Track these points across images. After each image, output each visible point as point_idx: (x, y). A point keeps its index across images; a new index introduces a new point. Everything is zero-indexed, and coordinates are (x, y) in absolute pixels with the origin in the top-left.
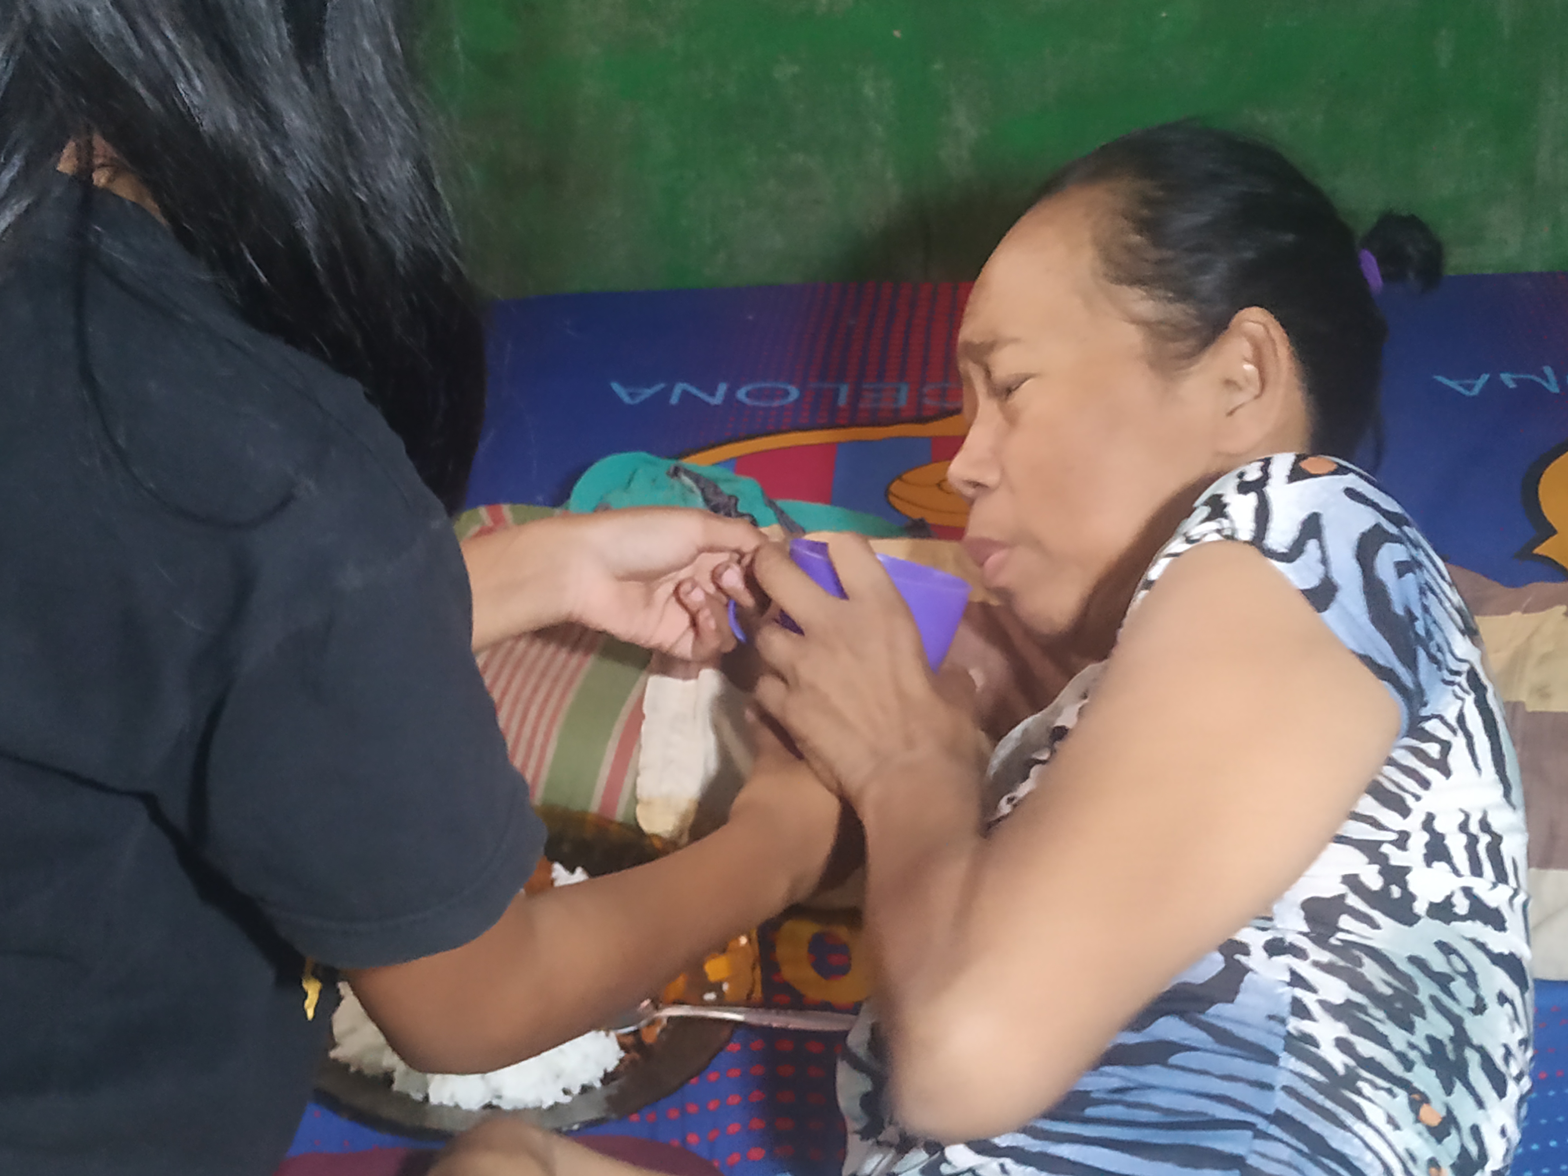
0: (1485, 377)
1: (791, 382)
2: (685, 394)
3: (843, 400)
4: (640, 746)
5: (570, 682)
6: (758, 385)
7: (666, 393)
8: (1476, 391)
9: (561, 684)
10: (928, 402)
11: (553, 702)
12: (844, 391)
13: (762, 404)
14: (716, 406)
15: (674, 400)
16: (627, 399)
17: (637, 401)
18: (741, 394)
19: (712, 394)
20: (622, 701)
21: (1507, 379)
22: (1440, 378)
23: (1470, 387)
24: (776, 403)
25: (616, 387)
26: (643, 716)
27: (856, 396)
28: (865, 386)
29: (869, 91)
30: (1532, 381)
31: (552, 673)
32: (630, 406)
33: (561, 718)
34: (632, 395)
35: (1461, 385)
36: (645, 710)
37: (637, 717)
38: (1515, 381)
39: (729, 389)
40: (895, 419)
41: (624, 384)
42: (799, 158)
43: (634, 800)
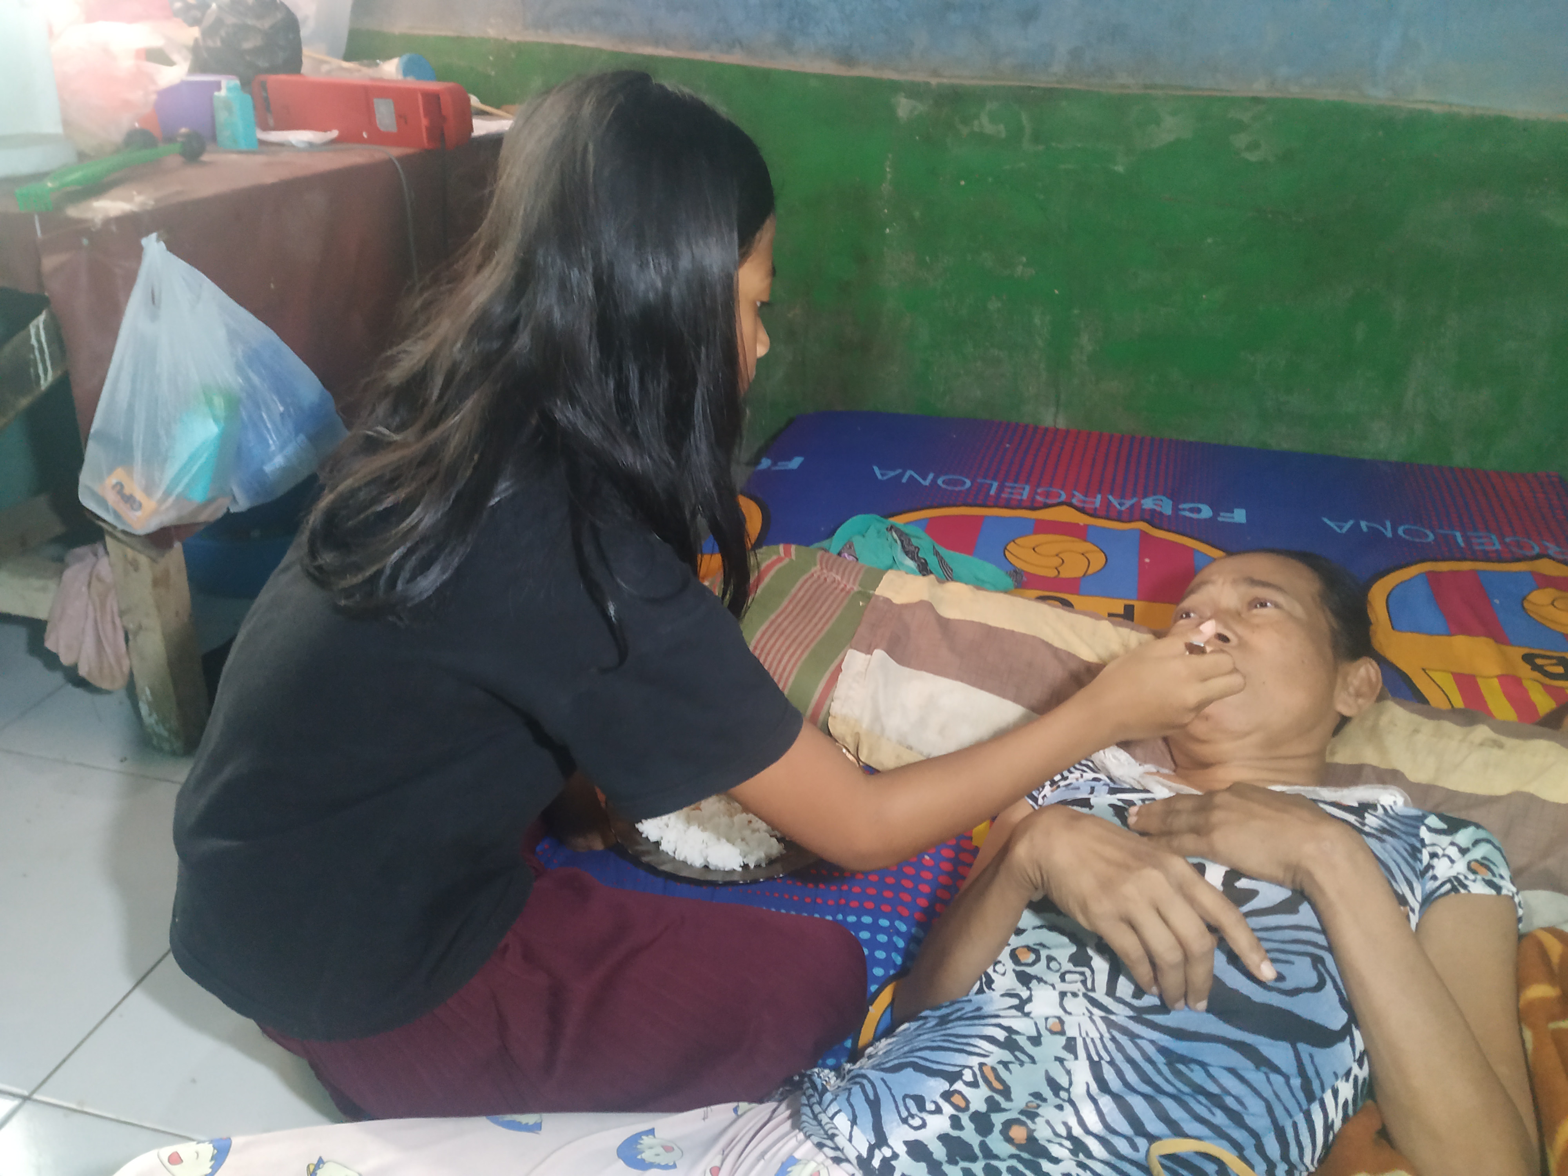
0: (1351, 522)
1: (967, 477)
2: (911, 477)
3: (993, 492)
4: (836, 687)
5: (807, 646)
6: (951, 477)
7: (901, 475)
8: (1345, 530)
9: (802, 648)
10: (1038, 498)
11: (796, 656)
12: (995, 485)
13: (950, 488)
14: (926, 486)
15: (904, 480)
16: (879, 477)
17: (885, 478)
18: (940, 482)
19: (925, 479)
20: (832, 661)
21: (1363, 525)
22: (1326, 520)
23: (1341, 528)
24: (957, 489)
25: (876, 469)
26: (841, 670)
27: (1000, 489)
28: (1007, 484)
29: (1037, 321)
30: (1377, 529)
31: (798, 641)
32: (881, 480)
33: (799, 664)
34: (882, 475)
35: (1336, 525)
36: (842, 667)
37: (839, 669)
38: (1368, 527)
39: (934, 477)
40: (1020, 505)
41: (880, 469)
42: (996, 352)
43: (828, 714)
